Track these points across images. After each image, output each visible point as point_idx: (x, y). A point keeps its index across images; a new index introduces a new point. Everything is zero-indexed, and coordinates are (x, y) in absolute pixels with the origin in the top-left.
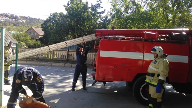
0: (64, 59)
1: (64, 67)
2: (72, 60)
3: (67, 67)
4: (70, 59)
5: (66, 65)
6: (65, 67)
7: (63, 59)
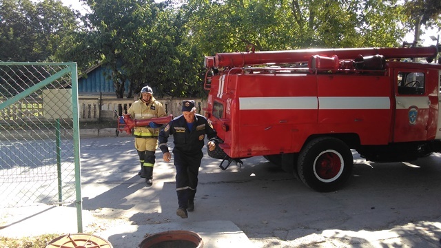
0: (92, 119)
1: (98, 137)
2: (111, 119)
3: (104, 137)
4: (107, 116)
5: (102, 131)
6: (100, 137)
7: (88, 120)
